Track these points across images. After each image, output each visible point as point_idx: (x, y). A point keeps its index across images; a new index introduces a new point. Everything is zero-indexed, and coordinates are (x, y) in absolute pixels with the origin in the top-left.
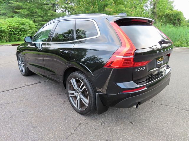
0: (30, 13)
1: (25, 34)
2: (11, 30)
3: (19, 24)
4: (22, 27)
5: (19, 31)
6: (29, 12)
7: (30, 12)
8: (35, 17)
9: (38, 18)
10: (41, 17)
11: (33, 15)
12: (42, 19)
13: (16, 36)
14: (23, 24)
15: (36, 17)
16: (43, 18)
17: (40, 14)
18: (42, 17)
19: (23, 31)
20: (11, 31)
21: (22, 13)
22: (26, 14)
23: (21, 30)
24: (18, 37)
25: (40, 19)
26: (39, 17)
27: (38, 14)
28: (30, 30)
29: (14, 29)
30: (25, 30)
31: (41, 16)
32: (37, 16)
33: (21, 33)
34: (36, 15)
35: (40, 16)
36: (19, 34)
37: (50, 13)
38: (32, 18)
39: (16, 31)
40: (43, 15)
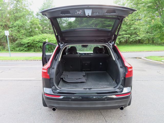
12: (125, 33)
15: (121, 32)
17: (124, 29)
18: (126, 31)
25: (123, 33)
27: (122, 29)
32: (121, 31)
35: (124, 30)
40: (126, 30)
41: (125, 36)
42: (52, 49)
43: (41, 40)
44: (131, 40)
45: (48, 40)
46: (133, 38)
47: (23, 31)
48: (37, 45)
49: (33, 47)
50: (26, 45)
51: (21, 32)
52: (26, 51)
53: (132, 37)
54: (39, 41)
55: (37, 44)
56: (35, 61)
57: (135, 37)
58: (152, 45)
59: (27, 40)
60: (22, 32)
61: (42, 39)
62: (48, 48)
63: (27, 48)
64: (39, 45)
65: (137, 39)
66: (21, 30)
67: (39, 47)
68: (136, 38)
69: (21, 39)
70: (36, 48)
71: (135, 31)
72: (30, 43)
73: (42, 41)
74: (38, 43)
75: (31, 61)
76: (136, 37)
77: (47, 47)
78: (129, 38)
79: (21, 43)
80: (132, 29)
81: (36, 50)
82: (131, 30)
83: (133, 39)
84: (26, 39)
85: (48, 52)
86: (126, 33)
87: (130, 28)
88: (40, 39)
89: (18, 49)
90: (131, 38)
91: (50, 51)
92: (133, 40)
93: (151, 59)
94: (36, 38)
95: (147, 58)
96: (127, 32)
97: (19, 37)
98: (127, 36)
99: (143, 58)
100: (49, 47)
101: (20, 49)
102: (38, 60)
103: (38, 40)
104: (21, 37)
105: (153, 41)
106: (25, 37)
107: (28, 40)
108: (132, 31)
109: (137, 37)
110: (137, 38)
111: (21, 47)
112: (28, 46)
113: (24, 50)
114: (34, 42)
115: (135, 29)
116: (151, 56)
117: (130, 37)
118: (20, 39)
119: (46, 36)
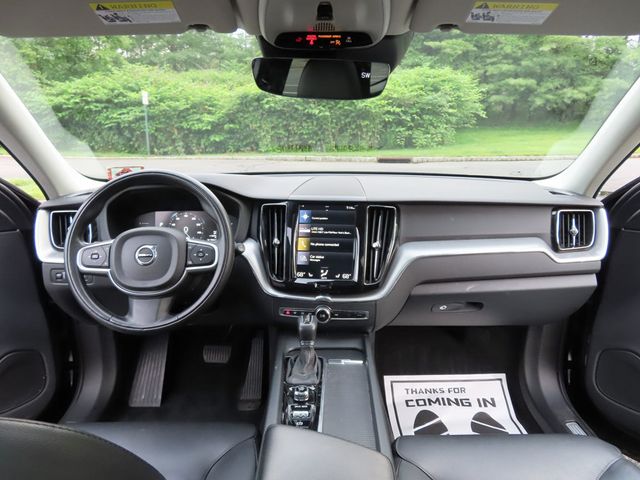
0: (475, 49)
1: (432, 124)
2: (389, 108)
3: (422, 89)
4: (430, 97)
5: (416, 113)
6: (471, 47)
7: (475, 46)
8: (489, 61)
9: (499, 65)
10: (511, 61)
11: (484, 54)
12: (512, 67)
13: (402, 129)
14: (436, 90)
15: (493, 64)
16: (519, 65)
17: (508, 49)
18: (516, 61)
19: (429, 112)
20: (389, 112)
21: (448, 50)
22: (460, 52)
23: (422, 110)
24: (407, 133)
25: (506, 67)
26: (505, 61)
27: (502, 49)
28: (451, 111)
29: (399, 106)
30: (434, 111)
31: (514, 55)
32: (495, 59)
33: (422, 119)
34: (495, 56)
35: (506, 56)
36: (412, 124)
37: (552, 42)
38: (479, 65)
39: (405, 113)
40: (519, 53)
41: (512, 81)
42: (174, 141)
43: (117, 96)
44: (539, 102)
45: (150, 94)
46: (545, 93)
48: (100, 118)
49: (82, 130)
53: (543, 90)
54: (109, 101)
55: (100, 112)
57: (557, 88)
59: (53, 95)
62: (152, 135)
64: (107, 118)
65: (566, 100)
67: (110, 128)
68: (561, 92)
70: (99, 134)
71: (561, 59)
72: (69, 109)
73: (121, 99)
74: (106, 108)
76: (563, 87)
77: (147, 130)
78: (529, 91)
80: (546, 48)
81: (97, 143)
82: (540, 54)
83: (550, 97)
84: (48, 90)
85: (152, 153)
86: (519, 69)
88: (113, 90)
90: (536, 96)
91: (162, 150)
92: (548, 101)
94: (94, 85)
96: (524, 63)
98: (521, 81)
100: (157, 130)
103: (102, 94)
104: (23, 79)
106: (46, 81)
107: (58, 95)
108: (546, 60)
109: (565, 90)
110: (569, 95)
114: (88, 103)
115: (556, 51)
117: (535, 86)
119: (143, 77)
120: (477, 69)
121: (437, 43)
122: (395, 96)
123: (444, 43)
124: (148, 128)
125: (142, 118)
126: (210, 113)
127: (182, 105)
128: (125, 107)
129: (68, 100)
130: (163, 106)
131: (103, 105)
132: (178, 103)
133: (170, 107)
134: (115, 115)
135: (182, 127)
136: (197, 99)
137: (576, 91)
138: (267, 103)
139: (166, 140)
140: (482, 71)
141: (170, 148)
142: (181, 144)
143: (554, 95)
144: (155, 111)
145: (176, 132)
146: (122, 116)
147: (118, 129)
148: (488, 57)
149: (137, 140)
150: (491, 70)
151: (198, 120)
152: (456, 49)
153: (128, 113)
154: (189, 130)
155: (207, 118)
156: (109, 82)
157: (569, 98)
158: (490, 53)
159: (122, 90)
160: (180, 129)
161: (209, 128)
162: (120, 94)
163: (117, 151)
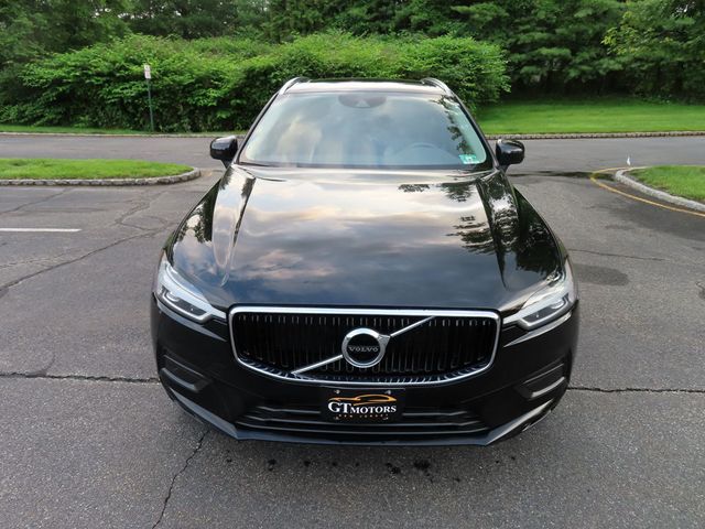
0: (507, 14)
3: (440, 61)
4: (447, 71)
6: (503, 13)
7: (508, 11)
8: (521, 28)
9: (531, 34)
10: (544, 29)
11: (517, 21)
12: (545, 35)
14: (455, 62)
15: (525, 32)
16: (554, 33)
17: (542, 15)
18: (550, 28)
21: (477, 16)
22: (489, 18)
25: (538, 35)
26: (539, 29)
27: (536, 14)
28: (469, 85)
31: (549, 21)
32: (528, 27)
34: (528, 22)
35: (541, 23)
37: (589, 7)
38: (511, 33)
40: (554, 20)
41: (544, 51)
42: (180, 117)
43: (118, 70)
44: (573, 73)
45: (153, 68)
46: (581, 63)
47: (25, 21)
48: (102, 93)
49: (84, 105)
50: (51, 95)
51: (20, 25)
52: (50, 123)
53: (578, 60)
54: (111, 74)
55: (102, 86)
56: (34, 184)
57: (593, 59)
58: (674, 100)
59: (47, 67)
60: (24, 26)
61: (127, 60)
62: (156, 111)
63: (60, 110)
64: (110, 93)
65: (601, 72)
66: (14, 10)
67: (114, 104)
68: (597, 62)
69: (22, 60)
70: (103, 109)
71: (598, 26)
72: (69, 82)
73: (123, 73)
74: (107, 81)
75: (11, 184)
76: (599, 57)
77: (151, 106)
78: (565, 62)
79: (22, 81)
80: (581, 14)
81: (100, 118)
82: (578, 20)
83: (585, 68)
84: (47, 62)
85: (158, 130)
86: (553, 37)
87: (574, 9)
88: (114, 63)
89: (13, 112)
90: (571, 67)
91: (167, 127)
92: (583, 72)
93: (662, 189)
94: (95, 57)
95: (641, 181)
96: (558, 31)
97: (11, 48)
98: (555, 51)
99: (619, 175)
100: (162, 106)
101: (21, 115)
102: (45, 184)
103: (104, 67)
104: (21, 50)
105: (680, 81)
106: (44, 52)
107: (57, 68)
108: (583, 27)
109: (602, 61)
110: (605, 66)
111: (26, 102)
112: (62, 99)
113: (42, 116)
114: (89, 76)
115: (595, 18)
116: (664, 169)
117: (570, 56)
118: (15, 60)
119: (146, 49)
120: (508, 37)
121: (465, 8)
122: (410, 69)
123: (472, 8)
124: (151, 104)
125: (145, 93)
126: (216, 87)
127: (186, 79)
128: (128, 81)
129: (69, 73)
130: (167, 80)
131: (104, 79)
132: (182, 78)
133: (174, 81)
134: (118, 90)
135: (187, 103)
136: (202, 73)
137: (612, 62)
138: (275, 76)
139: (172, 117)
140: (513, 40)
141: (176, 125)
142: (187, 120)
143: (590, 66)
144: (159, 85)
145: (181, 107)
146: (125, 91)
147: (122, 104)
148: (521, 24)
149: (142, 116)
150: (524, 38)
151: (204, 95)
152: (486, 15)
153: (131, 88)
154: (195, 105)
155: (213, 93)
156: (110, 55)
157: (605, 70)
158: (523, 18)
159: (123, 63)
160: (186, 105)
161: (215, 104)
162: (122, 67)
163: (122, 127)
